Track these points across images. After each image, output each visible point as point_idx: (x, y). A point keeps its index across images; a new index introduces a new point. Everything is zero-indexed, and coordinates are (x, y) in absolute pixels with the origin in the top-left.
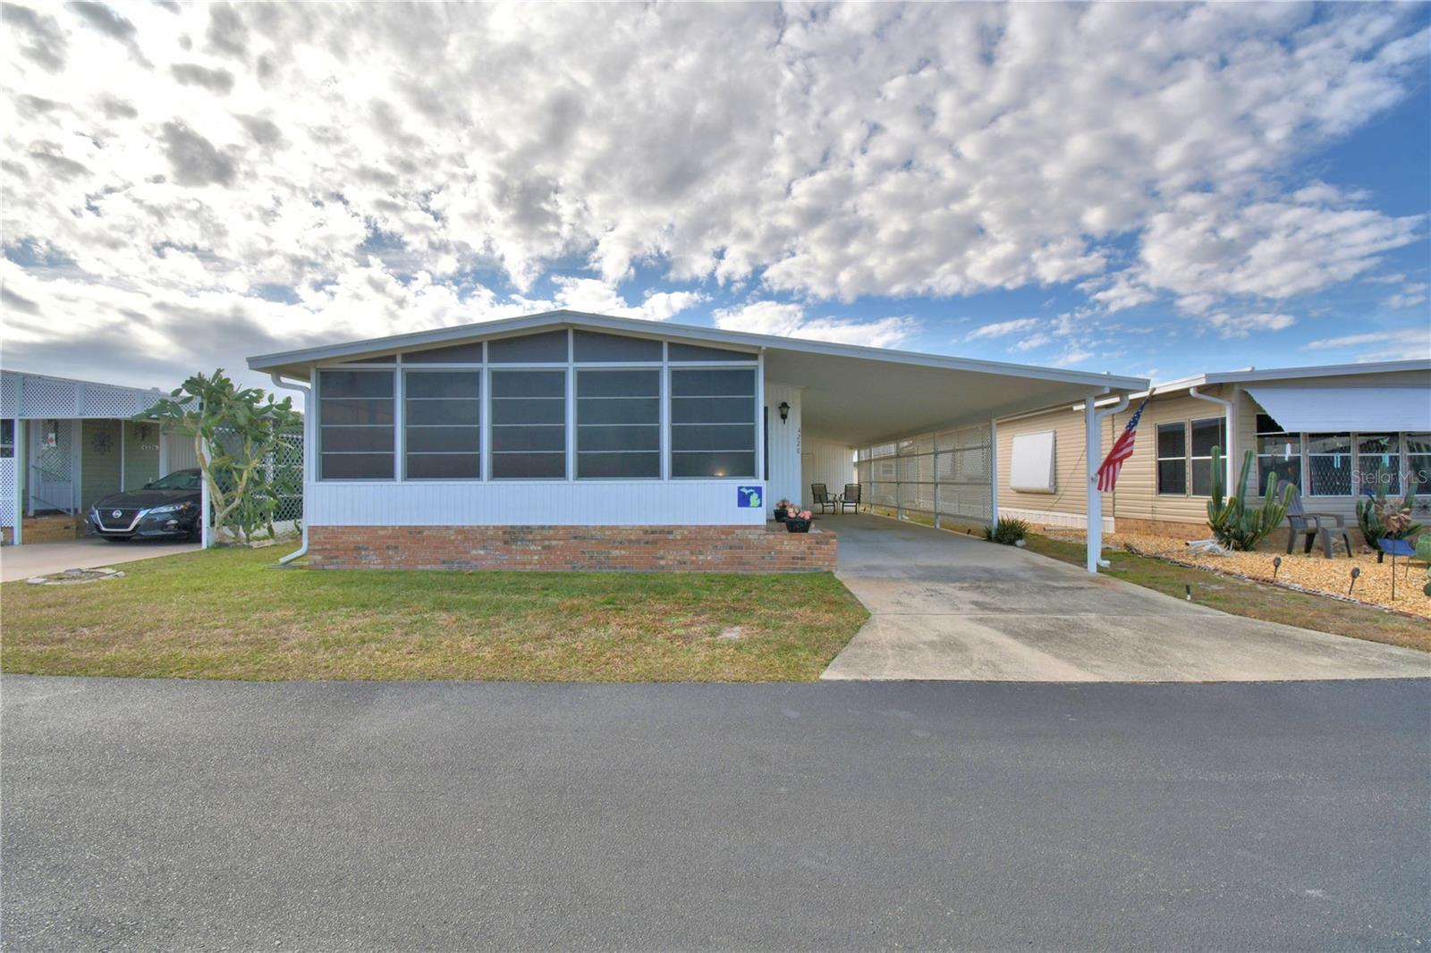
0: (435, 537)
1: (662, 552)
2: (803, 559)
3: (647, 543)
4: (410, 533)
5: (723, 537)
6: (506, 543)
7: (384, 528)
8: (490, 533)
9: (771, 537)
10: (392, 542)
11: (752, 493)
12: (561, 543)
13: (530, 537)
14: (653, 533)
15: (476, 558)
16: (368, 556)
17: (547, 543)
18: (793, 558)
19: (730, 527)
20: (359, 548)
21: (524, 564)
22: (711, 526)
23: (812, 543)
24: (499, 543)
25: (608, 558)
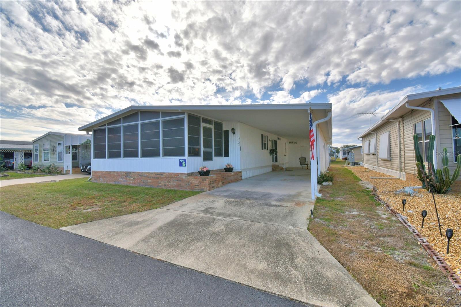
0: (113, 174)
1: (160, 181)
2: (198, 186)
3: (156, 178)
4: (108, 173)
5: (175, 177)
6: (126, 177)
7: (104, 171)
8: (123, 173)
9: (189, 177)
10: (105, 176)
11: (183, 162)
12: (137, 177)
13: (131, 175)
14: (158, 175)
15: (121, 181)
16: (101, 179)
17: (134, 177)
18: (195, 185)
19: (177, 173)
20: (100, 177)
21: (129, 183)
22: (172, 173)
23: (201, 180)
24: (124, 177)
25: (147, 182)
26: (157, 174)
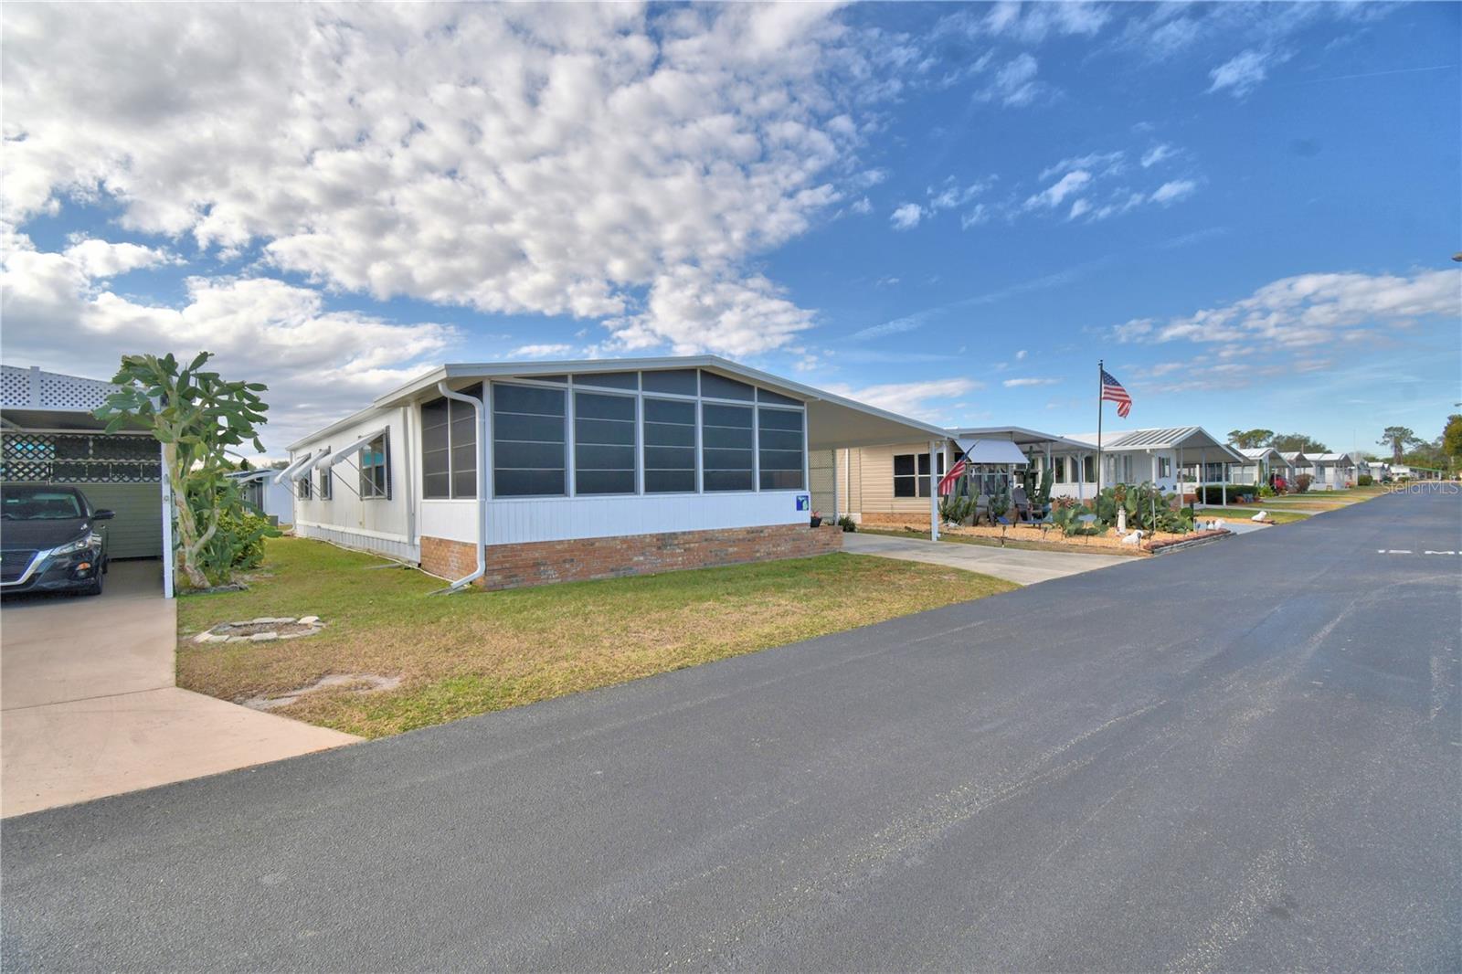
0: (604, 548)
1: (757, 547)
3: (749, 540)
4: (583, 545)
5: (790, 533)
6: (659, 548)
7: (560, 542)
8: (647, 540)
10: (568, 556)
11: (803, 500)
12: (697, 545)
13: (676, 542)
14: (753, 532)
15: (637, 564)
16: (547, 571)
17: (687, 546)
19: (793, 525)
20: (539, 564)
21: (672, 565)
22: (783, 525)
24: (654, 549)
25: (727, 555)
26: (751, 531)
